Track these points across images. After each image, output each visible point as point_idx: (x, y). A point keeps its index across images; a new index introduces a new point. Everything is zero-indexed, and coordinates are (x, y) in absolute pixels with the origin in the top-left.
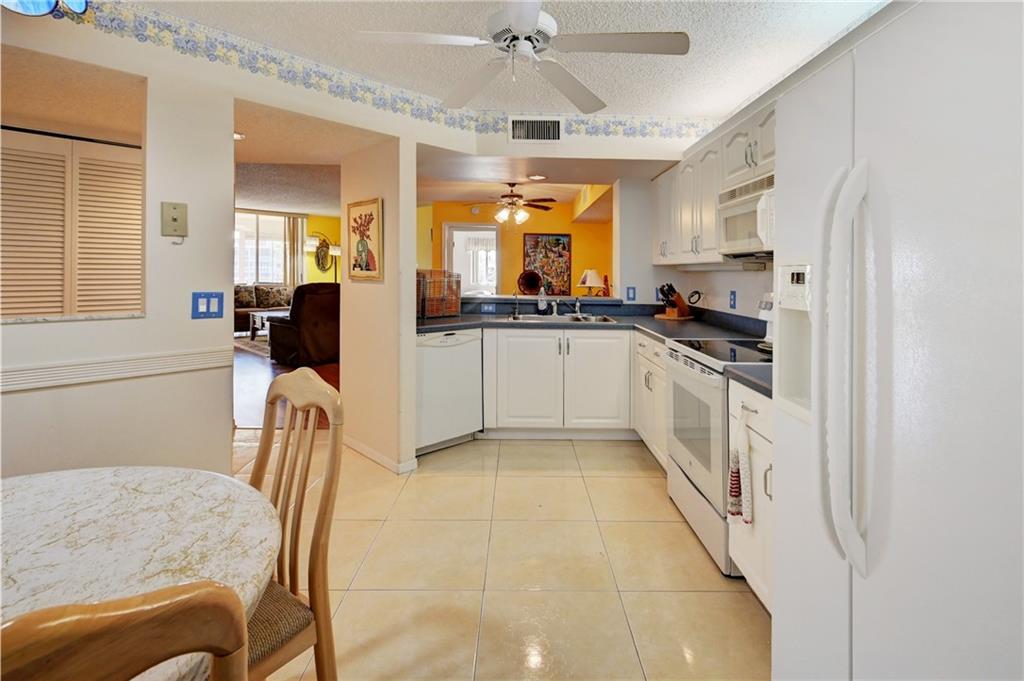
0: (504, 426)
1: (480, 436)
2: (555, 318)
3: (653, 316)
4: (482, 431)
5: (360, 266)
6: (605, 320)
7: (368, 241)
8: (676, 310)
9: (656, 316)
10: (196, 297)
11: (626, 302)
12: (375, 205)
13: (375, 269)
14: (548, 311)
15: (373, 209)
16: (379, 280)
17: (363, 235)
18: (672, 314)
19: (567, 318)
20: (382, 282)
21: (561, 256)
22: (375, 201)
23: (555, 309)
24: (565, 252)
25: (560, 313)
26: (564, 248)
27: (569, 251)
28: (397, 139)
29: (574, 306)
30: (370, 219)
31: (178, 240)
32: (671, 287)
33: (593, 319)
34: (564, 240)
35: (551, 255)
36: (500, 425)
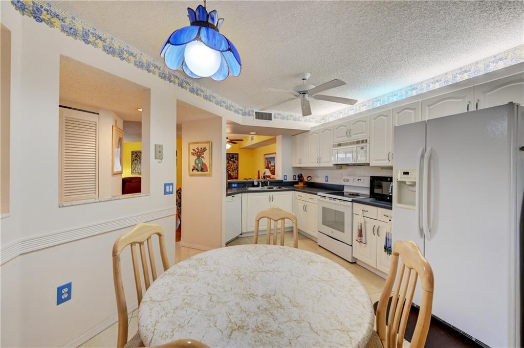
0: (250, 231)
1: (241, 236)
2: (259, 188)
3: (293, 185)
4: (241, 234)
5: (197, 169)
6: (280, 188)
7: (203, 159)
8: (302, 183)
9: (295, 185)
10: (166, 185)
11: (284, 181)
12: (208, 144)
13: (207, 171)
14: (258, 186)
15: (207, 146)
16: (210, 175)
17: (199, 157)
18: (301, 185)
19: (266, 188)
20: (211, 176)
21: (234, 162)
22: (207, 142)
23: (260, 184)
24: (236, 161)
25: (262, 186)
26: (236, 159)
27: (238, 160)
28: (221, 118)
29: (267, 183)
30: (205, 149)
31: (160, 160)
32: (301, 175)
33: (275, 188)
34: (236, 156)
35: (230, 162)
36: (248, 231)
